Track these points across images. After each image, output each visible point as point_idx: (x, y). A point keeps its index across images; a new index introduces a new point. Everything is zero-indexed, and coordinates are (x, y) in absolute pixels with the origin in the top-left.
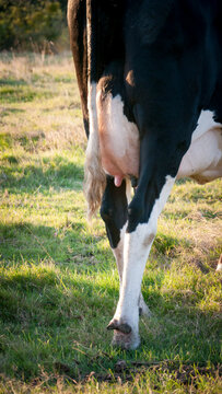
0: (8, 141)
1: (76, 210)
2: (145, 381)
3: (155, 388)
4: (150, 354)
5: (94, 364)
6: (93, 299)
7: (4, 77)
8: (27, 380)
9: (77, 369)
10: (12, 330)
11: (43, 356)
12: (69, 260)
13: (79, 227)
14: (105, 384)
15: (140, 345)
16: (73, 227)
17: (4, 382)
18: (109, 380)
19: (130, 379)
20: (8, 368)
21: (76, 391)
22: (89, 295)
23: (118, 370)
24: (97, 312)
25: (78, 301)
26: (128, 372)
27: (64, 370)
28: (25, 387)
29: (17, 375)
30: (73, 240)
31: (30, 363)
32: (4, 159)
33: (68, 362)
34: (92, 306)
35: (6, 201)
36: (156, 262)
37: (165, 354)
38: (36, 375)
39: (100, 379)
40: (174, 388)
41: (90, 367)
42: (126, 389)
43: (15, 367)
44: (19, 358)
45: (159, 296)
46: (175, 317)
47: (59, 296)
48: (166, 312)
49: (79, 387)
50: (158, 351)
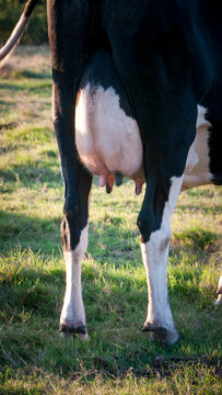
0: (46, 135)
1: (115, 204)
2: (183, 376)
3: (194, 383)
4: (189, 349)
5: (133, 359)
6: (131, 294)
7: (44, 71)
8: (65, 375)
9: (115, 364)
10: (50, 325)
11: (82, 350)
12: (107, 255)
13: (117, 221)
14: (143, 379)
15: (178, 341)
16: (112, 221)
17: (43, 376)
18: (148, 375)
19: (168, 374)
20: (47, 362)
21: (115, 386)
22: (128, 290)
23: (156, 366)
24: (136, 307)
25: (116, 296)
26: (166, 367)
27: (102, 365)
28: (63, 382)
29: (55, 370)
30: (112, 234)
31: (68, 358)
32: (44, 153)
33: (107, 357)
34: (130, 301)
35: (45, 195)
36: (194, 257)
37: (203, 349)
38: (74, 369)
39: (138, 374)
40: (212, 383)
41: (128, 362)
42: (164, 384)
43: (53, 362)
44: (58, 352)
45: (197, 291)
46: (213, 312)
47: (98, 291)
48: (204, 307)
49: (118, 381)
50: (196, 346)
